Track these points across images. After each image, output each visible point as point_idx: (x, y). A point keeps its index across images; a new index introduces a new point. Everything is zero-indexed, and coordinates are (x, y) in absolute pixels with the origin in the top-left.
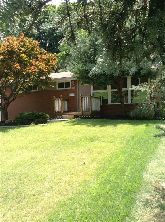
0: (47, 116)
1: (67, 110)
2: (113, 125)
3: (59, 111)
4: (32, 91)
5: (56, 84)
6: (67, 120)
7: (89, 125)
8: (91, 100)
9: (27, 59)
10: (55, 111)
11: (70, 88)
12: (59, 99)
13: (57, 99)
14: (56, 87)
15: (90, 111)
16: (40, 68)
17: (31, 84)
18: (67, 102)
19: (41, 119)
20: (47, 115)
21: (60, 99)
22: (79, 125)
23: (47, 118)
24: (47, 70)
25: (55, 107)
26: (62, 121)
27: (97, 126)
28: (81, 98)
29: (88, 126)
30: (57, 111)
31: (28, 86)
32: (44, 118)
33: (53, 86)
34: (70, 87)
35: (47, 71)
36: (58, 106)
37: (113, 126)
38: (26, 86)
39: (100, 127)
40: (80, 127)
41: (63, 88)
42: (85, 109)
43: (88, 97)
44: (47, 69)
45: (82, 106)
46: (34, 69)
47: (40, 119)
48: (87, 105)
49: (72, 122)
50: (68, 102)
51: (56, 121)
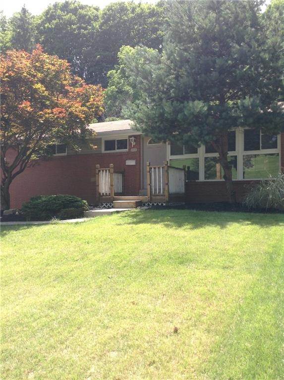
0: (85, 204)
1: (120, 191)
2: (218, 224)
3: (106, 194)
4: (57, 155)
5: (101, 143)
6: (121, 211)
7: (169, 223)
8: (168, 173)
9: (46, 93)
10: (100, 194)
11: (126, 150)
12: (106, 171)
13: (103, 171)
14: (101, 148)
15: (166, 194)
16: (72, 111)
17: (55, 142)
18: (120, 177)
19: (72, 209)
20: (85, 201)
21: (109, 170)
22: (148, 222)
23: (84, 206)
24: (84, 116)
25: (98, 186)
26: (112, 213)
27: (185, 227)
28: (148, 170)
29: (167, 226)
30: (103, 194)
31: (49, 146)
32: (77, 207)
33: (96, 147)
34: (127, 148)
35: (84, 118)
36: (105, 182)
37: (219, 227)
38: (45, 145)
39: (191, 229)
40: (150, 227)
41: (115, 149)
42: (155, 190)
43: (162, 168)
44: (85, 113)
45: (150, 184)
46: (60, 113)
47: (70, 209)
48: (159, 181)
49: (134, 217)
50: (123, 176)
51: (102, 214)
